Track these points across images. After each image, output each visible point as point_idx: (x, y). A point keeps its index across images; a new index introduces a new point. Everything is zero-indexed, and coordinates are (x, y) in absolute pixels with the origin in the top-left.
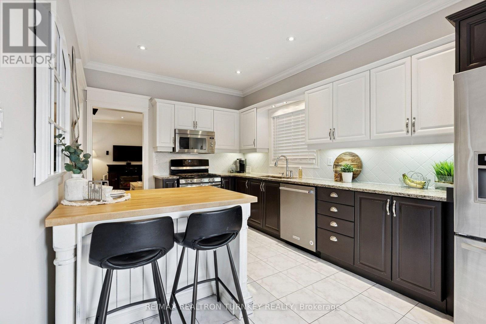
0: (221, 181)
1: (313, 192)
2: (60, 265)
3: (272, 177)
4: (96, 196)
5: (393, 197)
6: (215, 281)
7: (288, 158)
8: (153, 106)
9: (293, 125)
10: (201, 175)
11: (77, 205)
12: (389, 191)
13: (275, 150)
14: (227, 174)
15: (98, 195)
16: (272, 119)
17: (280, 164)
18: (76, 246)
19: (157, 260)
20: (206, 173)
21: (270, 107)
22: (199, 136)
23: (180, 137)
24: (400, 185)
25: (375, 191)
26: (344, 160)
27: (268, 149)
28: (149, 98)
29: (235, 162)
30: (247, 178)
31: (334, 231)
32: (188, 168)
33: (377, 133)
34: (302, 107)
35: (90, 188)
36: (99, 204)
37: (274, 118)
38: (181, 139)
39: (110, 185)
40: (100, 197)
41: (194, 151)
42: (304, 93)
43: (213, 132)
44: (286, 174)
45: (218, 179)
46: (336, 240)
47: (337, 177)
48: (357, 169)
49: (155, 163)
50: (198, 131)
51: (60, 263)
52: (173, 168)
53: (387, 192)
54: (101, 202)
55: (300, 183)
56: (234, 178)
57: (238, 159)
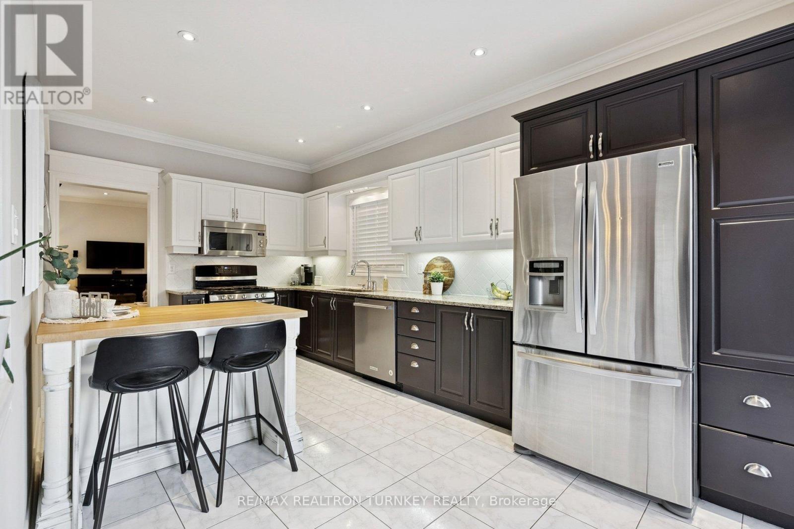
0: (275, 298)
1: (392, 308)
2: (51, 391)
3: (350, 290)
4: (92, 312)
5: (471, 309)
6: (255, 418)
7: (370, 264)
8: (165, 183)
9: (378, 219)
10: (244, 288)
11: (66, 323)
12: (466, 303)
13: (355, 253)
14: (285, 287)
15: (95, 310)
16: (351, 209)
17: (359, 272)
18: (73, 368)
19: (178, 383)
20: (252, 287)
21: (346, 193)
22: (243, 230)
23: (210, 232)
24: (487, 296)
25: (454, 303)
26: (435, 267)
27: (346, 251)
28: (159, 170)
29: (299, 270)
30: (313, 292)
31: (415, 356)
32: (224, 278)
33: (464, 235)
34: (385, 195)
35: (82, 303)
36: (98, 320)
37: (353, 207)
38: (212, 235)
39: (111, 298)
40: (98, 313)
41: (235, 252)
42: (387, 178)
43: (264, 226)
44: (368, 286)
45: (271, 295)
46: (417, 366)
47: (425, 289)
48: (448, 278)
49: (168, 270)
50: (240, 224)
51: (52, 388)
52: (198, 279)
53: (465, 304)
54: (100, 319)
55: (378, 297)
56: (296, 292)
57: (302, 265)
